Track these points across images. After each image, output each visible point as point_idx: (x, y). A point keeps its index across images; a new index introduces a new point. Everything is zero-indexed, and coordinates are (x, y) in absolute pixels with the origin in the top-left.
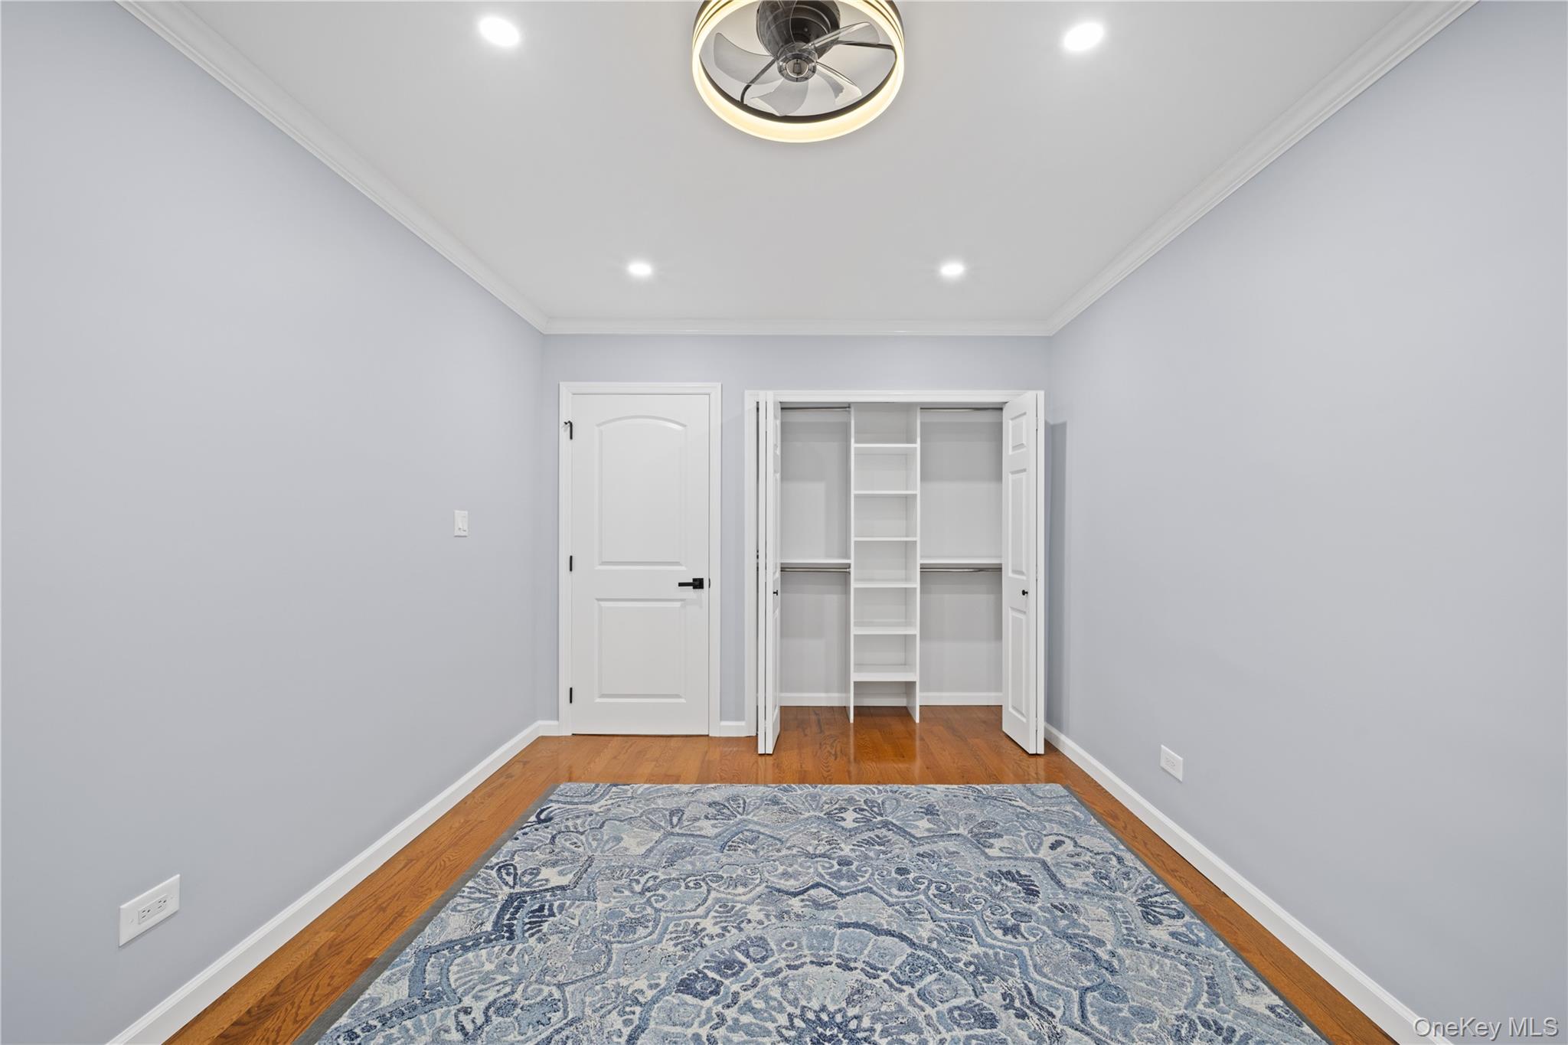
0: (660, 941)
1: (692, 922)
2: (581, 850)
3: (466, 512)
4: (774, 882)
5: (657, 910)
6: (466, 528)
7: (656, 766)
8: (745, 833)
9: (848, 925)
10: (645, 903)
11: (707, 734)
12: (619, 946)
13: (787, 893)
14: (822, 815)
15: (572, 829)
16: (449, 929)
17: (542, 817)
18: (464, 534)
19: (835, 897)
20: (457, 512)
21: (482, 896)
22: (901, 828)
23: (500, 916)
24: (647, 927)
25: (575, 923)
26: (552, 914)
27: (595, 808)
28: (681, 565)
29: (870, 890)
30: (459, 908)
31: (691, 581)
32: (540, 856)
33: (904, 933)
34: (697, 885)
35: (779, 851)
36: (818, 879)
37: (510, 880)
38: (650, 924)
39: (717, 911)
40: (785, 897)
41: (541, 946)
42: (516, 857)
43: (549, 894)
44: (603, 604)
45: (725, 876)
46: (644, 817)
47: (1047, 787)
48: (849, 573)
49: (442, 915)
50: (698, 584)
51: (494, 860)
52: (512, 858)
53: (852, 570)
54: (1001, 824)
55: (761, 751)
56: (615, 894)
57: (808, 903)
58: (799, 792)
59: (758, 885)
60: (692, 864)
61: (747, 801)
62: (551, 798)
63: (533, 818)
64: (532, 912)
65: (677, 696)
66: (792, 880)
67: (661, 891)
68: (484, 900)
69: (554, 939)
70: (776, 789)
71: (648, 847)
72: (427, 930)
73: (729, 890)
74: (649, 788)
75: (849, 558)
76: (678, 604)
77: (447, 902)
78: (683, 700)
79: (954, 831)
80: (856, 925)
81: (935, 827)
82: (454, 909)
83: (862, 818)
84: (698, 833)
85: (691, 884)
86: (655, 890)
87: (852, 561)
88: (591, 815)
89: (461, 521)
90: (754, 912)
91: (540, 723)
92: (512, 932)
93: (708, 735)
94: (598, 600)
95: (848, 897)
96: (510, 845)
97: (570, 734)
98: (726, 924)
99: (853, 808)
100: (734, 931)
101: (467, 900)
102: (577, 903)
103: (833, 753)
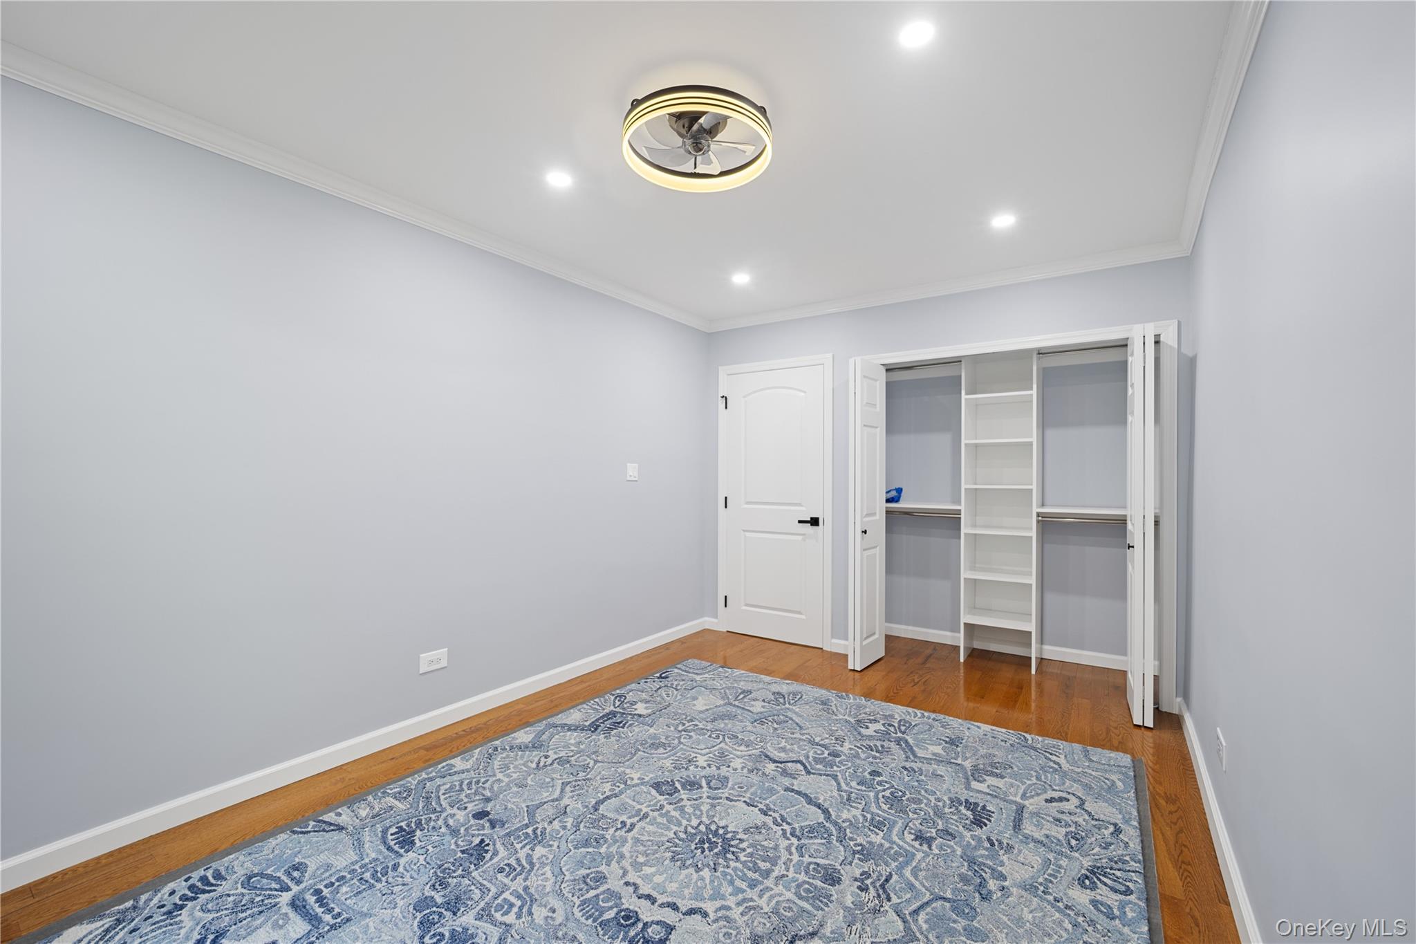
0: (665, 759)
1: (693, 755)
2: (668, 699)
3: (636, 465)
4: (769, 751)
5: (680, 743)
6: (637, 476)
7: (764, 662)
8: (781, 716)
9: (793, 791)
10: (677, 737)
11: (821, 647)
12: (642, 753)
13: (771, 759)
14: (852, 720)
15: (674, 686)
16: (569, 719)
17: (663, 675)
18: (636, 479)
19: (803, 772)
20: (628, 464)
21: (598, 708)
22: (910, 746)
23: (597, 720)
24: (666, 749)
25: (630, 735)
26: (623, 727)
27: (698, 678)
28: (802, 506)
29: (835, 777)
30: (582, 710)
31: (809, 519)
32: (644, 695)
33: (830, 810)
34: (718, 737)
35: (793, 733)
36: (802, 758)
37: (618, 703)
38: (669, 749)
39: (714, 755)
40: (767, 761)
41: (603, 740)
42: (631, 694)
43: (630, 716)
44: (748, 534)
45: (740, 737)
46: (722, 691)
47: (1111, 755)
48: (960, 518)
49: (572, 711)
50: (814, 522)
51: (618, 691)
52: (628, 693)
53: (962, 516)
54: (1016, 769)
55: (851, 667)
56: (665, 727)
57: (779, 769)
58: (851, 701)
59: (756, 749)
60: (726, 724)
61: (804, 697)
62: (678, 666)
63: (658, 675)
64: (615, 723)
65: (799, 613)
66: (784, 753)
67: (692, 734)
68: (597, 709)
69: (613, 739)
70: (834, 695)
71: (708, 708)
72: (560, 716)
73: (734, 746)
74: (743, 674)
75: (960, 505)
76: (800, 538)
77: (578, 705)
78: (803, 617)
79: (959, 761)
80: (799, 793)
81: (944, 754)
82: (579, 710)
83: (884, 731)
84: (749, 708)
85: (714, 736)
86: (689, 732)
87: (962, 507)
88: (692, 681)
89: (632, 471)
90: (737, 763)
91: (706, 619)
92: (596, 729)
93: (822, 649)
94: (744, 531)
95: (812, 776)
96: (633, 686)
97: (725, 631)
98: (711, 763)
99: (884, 722)
100: (714, 768)
101: (589, 707)
102: (641, 725)
103: (916, 681)
